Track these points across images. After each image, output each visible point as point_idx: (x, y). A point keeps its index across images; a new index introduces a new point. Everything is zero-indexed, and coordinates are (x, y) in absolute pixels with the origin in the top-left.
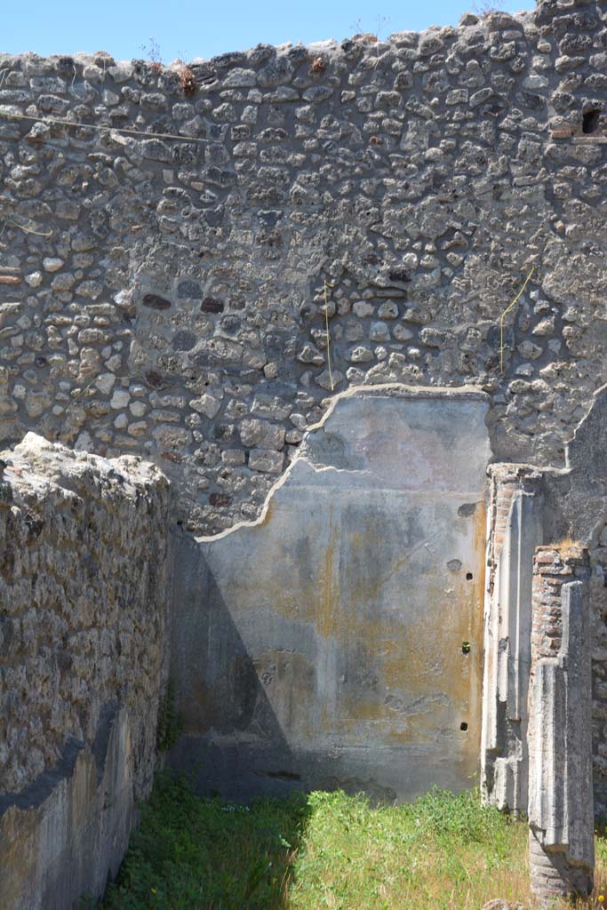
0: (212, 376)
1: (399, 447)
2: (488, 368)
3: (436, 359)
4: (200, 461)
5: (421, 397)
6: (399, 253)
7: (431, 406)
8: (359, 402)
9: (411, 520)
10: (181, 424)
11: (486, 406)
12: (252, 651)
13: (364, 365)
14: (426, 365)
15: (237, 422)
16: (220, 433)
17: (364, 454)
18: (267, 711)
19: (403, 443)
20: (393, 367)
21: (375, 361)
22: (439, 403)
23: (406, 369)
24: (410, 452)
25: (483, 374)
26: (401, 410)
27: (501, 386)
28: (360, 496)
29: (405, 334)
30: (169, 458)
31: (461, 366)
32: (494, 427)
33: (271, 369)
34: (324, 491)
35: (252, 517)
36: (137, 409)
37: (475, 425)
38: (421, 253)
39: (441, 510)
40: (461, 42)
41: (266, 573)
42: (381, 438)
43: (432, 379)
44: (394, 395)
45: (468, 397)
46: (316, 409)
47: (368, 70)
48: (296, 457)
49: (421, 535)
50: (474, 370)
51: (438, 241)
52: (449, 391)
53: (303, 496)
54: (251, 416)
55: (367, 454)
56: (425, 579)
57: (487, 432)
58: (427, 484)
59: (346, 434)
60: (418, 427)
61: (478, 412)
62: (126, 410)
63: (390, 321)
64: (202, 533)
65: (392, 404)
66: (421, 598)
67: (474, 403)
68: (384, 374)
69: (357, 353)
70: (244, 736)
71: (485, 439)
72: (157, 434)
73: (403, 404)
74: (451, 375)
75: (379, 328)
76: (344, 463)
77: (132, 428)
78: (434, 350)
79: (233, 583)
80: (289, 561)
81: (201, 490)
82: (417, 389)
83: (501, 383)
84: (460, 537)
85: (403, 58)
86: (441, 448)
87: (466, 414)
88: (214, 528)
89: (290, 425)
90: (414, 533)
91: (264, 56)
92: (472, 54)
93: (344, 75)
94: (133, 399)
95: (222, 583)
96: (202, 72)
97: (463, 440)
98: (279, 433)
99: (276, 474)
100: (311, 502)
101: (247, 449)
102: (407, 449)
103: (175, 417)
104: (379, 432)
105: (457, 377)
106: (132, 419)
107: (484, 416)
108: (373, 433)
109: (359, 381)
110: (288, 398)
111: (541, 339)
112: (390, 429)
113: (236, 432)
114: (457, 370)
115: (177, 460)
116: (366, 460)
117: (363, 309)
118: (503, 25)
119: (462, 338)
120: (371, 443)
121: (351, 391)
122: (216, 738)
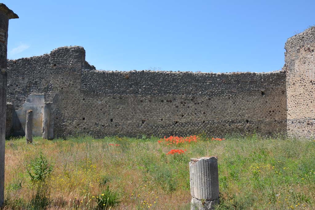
0: (17, 93)
1: (35, 100)
2: (45, 92)
4: (16, 102)
5: (38, 95)
6: (36, 79)
8: (32, 96)
9: (36, 108)
10: (14, 98)
12: (21, 122)
13: (32, 91)
15: (20, 98)
16: (18, 99)
17: (32, 101)
18: (23, 129)
20: (35, 92)
23: (36, 92)
24: (37, 101)
27: (46, 94)
28: (31, 106)
29: (37, 88)
30: (13, 102)
31: (42, 91)
32: (45, 98)
33: (23, 92)
34: (28, 105)
35: (21, 108)
36: (10, 97)
38: (38, 79)
39: (40, 107)
40: (42, 57)
41: (22, 114)
43: (39, 93)
44: (35, 95)
45: (42, 95)
46: (27, 97)
47: (33, 60)
48: (25, 102)
49: (38, 110)
51: (40, 78)
52: (41, 94)
53: (26, 106)
54: (21, 97)
56: (38, 115)
58: (38, 104)
59: (30, 99)
60: (37, 98)
61: (43, 96)
62: (8, 97)
63: (35, 87)
64: (16, 110)
66: (38, 116)
70: (20, 131)
72: (12, 99)
75: (34, 88)
76: (30, 102)
77: (9, 99)
78: (39, 90)
79: (19, 115)
80: (24, 113)
81: (16, 105)
82: (37, 94)
84: (41, 110)
85: (37, 59)
88: (17, 109)
89: (25, 98)
90: (37, 110)
91: (23, 59)
92: (43, 58)
93: (31, 61)
94: (9, 96)
95: (18, 115)
96: (17, 61)
97: (42, 99)
98: (24, 99)
99: (23, 103)
100: (26, 107)
101: (21, 101)
103: (13, 98)
105: (42, 93)
106: (9, 98)
109: (32, 93)
110: (25, 95)
111: (50, 88)
112: (34, 98)
113: (19, 99)
115: (14, 102)
117: (33, 85)
118: (47, 55)
119: (42, 88)
121: (31, 94)
122: (17, 131)
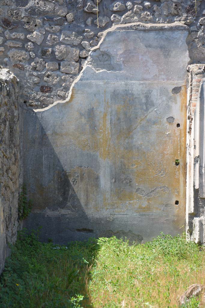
0: (38, 21)
1: (140, 57)
2: (188, 12)
3: (159, 8)
4: (35, 69)
5: (151, 30)
7: (157, 35)
8: (118, 34)
9: (147, 97)
10: (23, 48)
11: (186, 33)
12: (66, 168)
13: (120, 12)
14: (154, 11)
15: (53, 46)
16: (44, 53)
17: (121, 62)
19: (142, 55)
20: (136, 13)
21: (126, 10)
22: (161, 32)
23: (143, 14)
24: (146, 60)
25: (185, 15)
26: (141, 37)
27: (194, 22)
28: (120, 85)
30: (17, 67)
31: (173, 11)
32: (191, 44)
33: (70, 16)
34: (101, 83)
35: (64, 98)
37: (181, 43)
39: (163, 91)
41: (72, 127)
42: (130, 53)
43: (157, 19)
44: (137, 29)
45: (177, 28)
48: (86, 65)
49: (153, 105)
50: (180, 13)
52: (166, 25)
53: (90, 86)
54: (60, 43)
55: (123, 62)
56: (155, 128)
57: (187, 48)
58: (156, 77)
59: (112, 51)
60: (150, 46)
61: (182, 37)
64: (37, 107)
65: (136, 34)
66: (153, 137)
67: (180, 32)
68: (131, 17)
69: (116, 6)
70: (63, 211)
71: (186, 51)
72: (10, 54)
73: (141, 34)
74: (167, 16)
76: (111, 68)
79: (55, 133)
80: (83, 120)
81: (36, 84)
82: (149, 25)
83: (195, 20)
84: (173, 105)
86: (162, 57)
87: (176, 38)
89: (81, 48)
90: (149, 103)
95: (49, 133)
97: (174, 52)
98: (76, 52)
99: (75, 75)
100: (94, 89)
101: (59, 62)
102: (144, 59)
103: (19, 44)
104: (129, 50)
105: (170, 18)
107: (185, 39)
108: (126, 51)
109: (118, 22)
110: (80, 33)
112: (135, 48)
113: (53, 52)
114: (171, 13)
115: (22, 68)
116: (123, 65)
120: (125, 56)
121: (114, 28)
122: (49, 213)
